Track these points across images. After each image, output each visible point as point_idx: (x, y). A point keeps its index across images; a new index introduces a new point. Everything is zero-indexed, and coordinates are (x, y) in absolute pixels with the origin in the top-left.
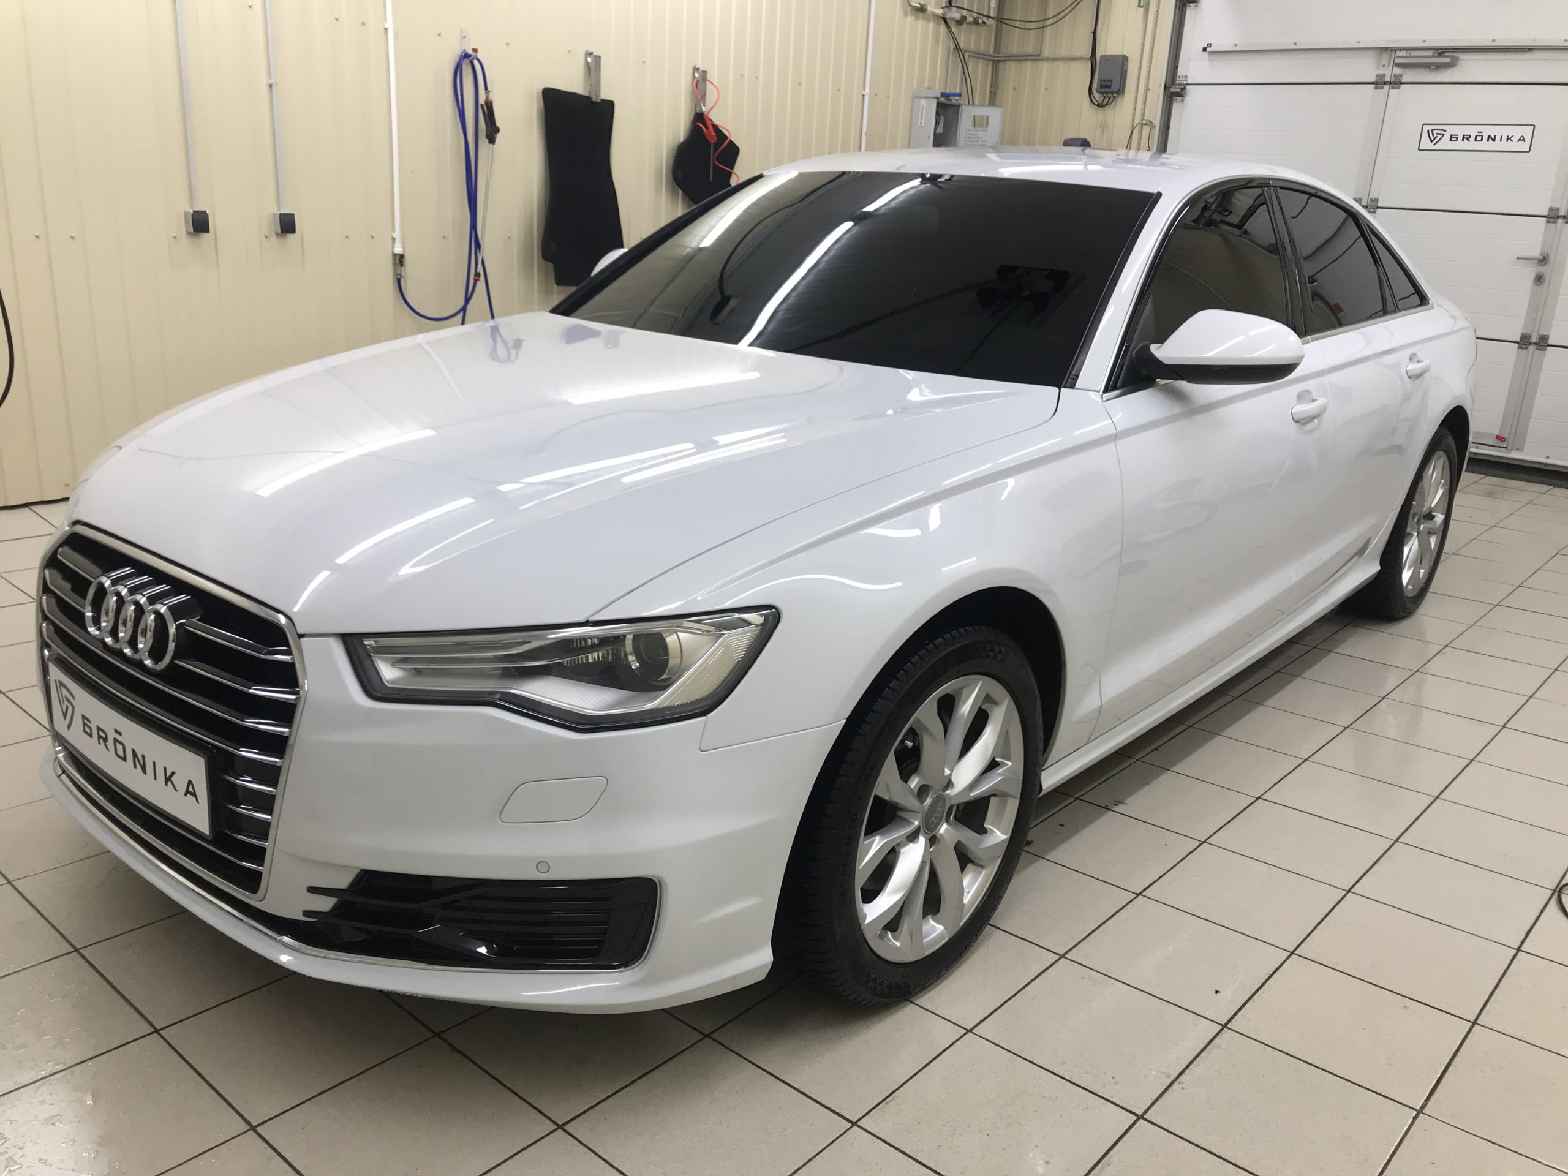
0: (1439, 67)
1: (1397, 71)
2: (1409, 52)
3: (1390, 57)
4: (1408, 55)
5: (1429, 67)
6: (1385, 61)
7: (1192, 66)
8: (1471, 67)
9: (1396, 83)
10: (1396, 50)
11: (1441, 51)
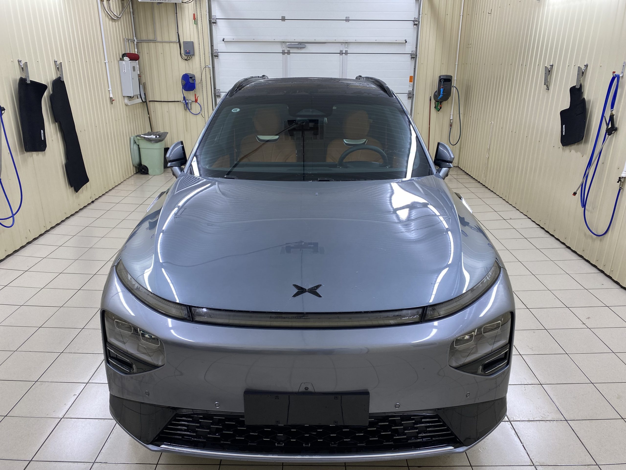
0: (301, 48)
1: (288, 49)
2: (291, 43)
3: (285, 44)
4: (291, 44)
5: (298, 48)
6: (284, 46)
7: (219, 46)
8: (310, 48)
9: (289, 53)
10: (286, 42)
11: (300, 43)
